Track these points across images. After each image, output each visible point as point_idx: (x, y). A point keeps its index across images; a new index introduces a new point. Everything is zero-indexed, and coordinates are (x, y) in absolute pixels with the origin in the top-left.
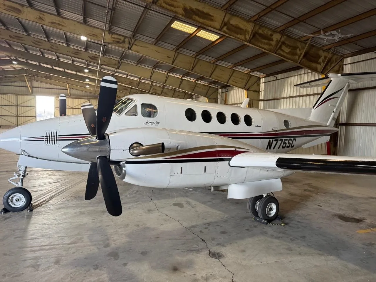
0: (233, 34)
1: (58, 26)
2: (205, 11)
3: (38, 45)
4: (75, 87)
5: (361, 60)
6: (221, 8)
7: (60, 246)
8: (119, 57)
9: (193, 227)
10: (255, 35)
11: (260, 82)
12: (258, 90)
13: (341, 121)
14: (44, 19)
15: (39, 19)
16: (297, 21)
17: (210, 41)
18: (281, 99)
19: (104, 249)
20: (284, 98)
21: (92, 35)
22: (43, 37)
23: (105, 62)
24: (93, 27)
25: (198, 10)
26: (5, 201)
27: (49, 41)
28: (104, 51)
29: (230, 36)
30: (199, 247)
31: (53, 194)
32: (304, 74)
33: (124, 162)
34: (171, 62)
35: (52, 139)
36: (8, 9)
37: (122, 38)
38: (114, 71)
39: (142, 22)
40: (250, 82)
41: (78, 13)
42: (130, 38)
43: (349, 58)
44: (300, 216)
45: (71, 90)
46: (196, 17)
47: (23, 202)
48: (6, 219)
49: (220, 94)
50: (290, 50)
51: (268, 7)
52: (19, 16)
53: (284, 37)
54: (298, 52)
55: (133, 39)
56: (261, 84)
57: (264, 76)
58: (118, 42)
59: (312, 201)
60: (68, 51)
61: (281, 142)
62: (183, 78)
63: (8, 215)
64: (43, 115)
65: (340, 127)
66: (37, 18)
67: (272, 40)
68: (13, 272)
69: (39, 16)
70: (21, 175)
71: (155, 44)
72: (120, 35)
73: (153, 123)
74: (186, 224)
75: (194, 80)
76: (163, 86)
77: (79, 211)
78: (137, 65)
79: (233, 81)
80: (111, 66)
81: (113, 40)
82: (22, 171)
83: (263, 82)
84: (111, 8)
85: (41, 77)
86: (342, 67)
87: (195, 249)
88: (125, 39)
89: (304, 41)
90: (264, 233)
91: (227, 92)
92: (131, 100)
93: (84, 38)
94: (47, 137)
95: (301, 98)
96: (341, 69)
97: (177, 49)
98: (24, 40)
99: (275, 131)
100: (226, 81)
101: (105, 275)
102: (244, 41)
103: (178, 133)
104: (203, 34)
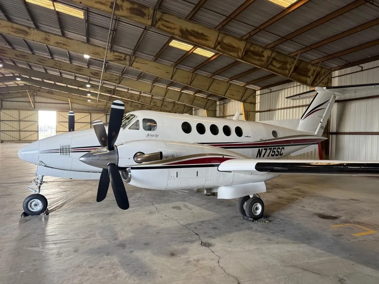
0: (226, 52)
1: (63, 46)
2: (200, 31)
3: (43, 63)
4: (76, 101)
5: (348, 73)
6: (215, 28)
7: (76, 240)
8: (120, 72)
9: (189, 224)
10: (247, 52)
11: (256, 94)
12: (253, 102)
13: (332, 131)
14: (50, 40)
15: (45, 39)
16: (285, 39)
17: (206, 57)
18: (275, 110)
19: (113, 242)
20: (278, 109)
21: (94, 53)
22: (47, 55)
23: (106, 77)
24: (95, 46)
25: (194, 31)
26: (25, 206)
27: (52, 59)
28: (106, 67)
29: (224, 54)
30: (193, 239)
31: (65, 201)
32: (297, 86)
33: (130, 168)
34: (170, 77)
35: (66, 151)
36: (16, 31)
37: (123, 56)
38: (115, 86)
39: (142, 41)
40: (246, 95)
41: (82, 34)
42: (130, 56)
43: (336, 71)
44: (283, 215)
45: (73, 104)
46: (192, 37)
47: (40, 206)
48: (26, 221)
49: (218, 106)
50: (280, 65)
51: (256, 28)
52: (26, 37)
53: (274, 53)
54: (288, 66)
55: (133, 57)
56: (257, 96)
57: (259, 89)
58: (120, 59)
59: (298, 203)
60: (71, 68)
61: (270, 150)
62: (182, 91)
63: (27, 218)
64: (44, 129)
65: (331, 136)
66: (43, 39)
67: (264, 56)
68: (41, 258)
69: (45, 37)
70: (39, 183)
71: (154, 61)
72: (121, 53)
73: (153, 136)
74: (182, 222)
75: (193, 93)
76: (163, 99)
77: (89, 214)
78: (137, 80)
79: (230, 94)
80: (112, 81)
81: (115, 57)
82: (40, 180)
83: (259, 94)
84: (113, 29)
85: (44, 92)
86: (330, 79)
87: (189, 240)
88: (126, 56)
89: (294, 56)
90: (250, 228)
91: (224, 104)
92: (134, 116)
93: (87, 57)
94: (62, 150)
95: (294, 109)
96: (330, 82)
97: (176, 65)
98: (29, 59)
99: (263, 141)
100: (224, 94)
101: (116, 259)
102: (236, 58)
103: (174, 144)
104: (199, 51)
